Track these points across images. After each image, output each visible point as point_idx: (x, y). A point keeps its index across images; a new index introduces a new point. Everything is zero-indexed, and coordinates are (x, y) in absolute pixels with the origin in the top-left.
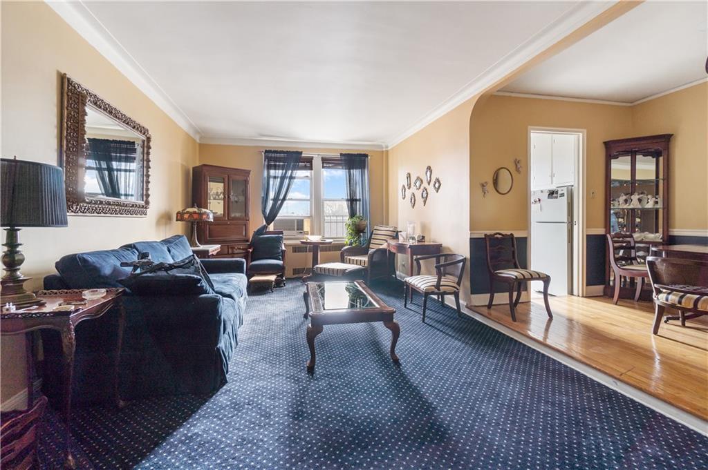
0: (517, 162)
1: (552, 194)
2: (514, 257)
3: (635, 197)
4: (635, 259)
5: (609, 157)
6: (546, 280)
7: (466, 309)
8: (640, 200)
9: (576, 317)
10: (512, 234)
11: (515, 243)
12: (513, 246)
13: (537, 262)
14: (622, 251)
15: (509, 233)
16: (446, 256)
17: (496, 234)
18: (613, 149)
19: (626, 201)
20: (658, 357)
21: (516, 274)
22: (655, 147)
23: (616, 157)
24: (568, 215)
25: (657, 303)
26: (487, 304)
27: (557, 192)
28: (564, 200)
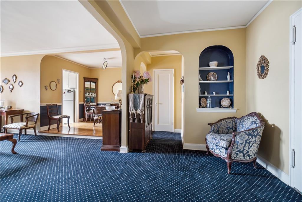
0: (58, 80)
1: (69, 91)
2: (57, 112)
3: (91, 93)
4: (90, 110)
5: (85, 82)
6: (68, 117)
7: (38, 133)
8: (92, 94)
9: (76, 127)
10: (57, 104)
11: (58, 107)
12: (57, 108)
13: (65, 112)
14: (88, 108)
15: (55, 104)
16: (27, 114)
17: (51, 104)
18: (86, 80)
19: (89, 94)
20: (94, 130)
21: (59, 117)
22: (95, 81)
23: (86, 82)
24: (74, 98)
25: (94, 119)
26: (48, 129)
27: (70, 91)
28: (73, 93)
